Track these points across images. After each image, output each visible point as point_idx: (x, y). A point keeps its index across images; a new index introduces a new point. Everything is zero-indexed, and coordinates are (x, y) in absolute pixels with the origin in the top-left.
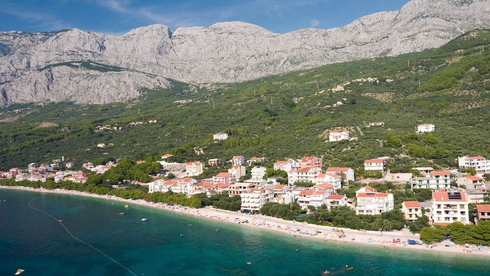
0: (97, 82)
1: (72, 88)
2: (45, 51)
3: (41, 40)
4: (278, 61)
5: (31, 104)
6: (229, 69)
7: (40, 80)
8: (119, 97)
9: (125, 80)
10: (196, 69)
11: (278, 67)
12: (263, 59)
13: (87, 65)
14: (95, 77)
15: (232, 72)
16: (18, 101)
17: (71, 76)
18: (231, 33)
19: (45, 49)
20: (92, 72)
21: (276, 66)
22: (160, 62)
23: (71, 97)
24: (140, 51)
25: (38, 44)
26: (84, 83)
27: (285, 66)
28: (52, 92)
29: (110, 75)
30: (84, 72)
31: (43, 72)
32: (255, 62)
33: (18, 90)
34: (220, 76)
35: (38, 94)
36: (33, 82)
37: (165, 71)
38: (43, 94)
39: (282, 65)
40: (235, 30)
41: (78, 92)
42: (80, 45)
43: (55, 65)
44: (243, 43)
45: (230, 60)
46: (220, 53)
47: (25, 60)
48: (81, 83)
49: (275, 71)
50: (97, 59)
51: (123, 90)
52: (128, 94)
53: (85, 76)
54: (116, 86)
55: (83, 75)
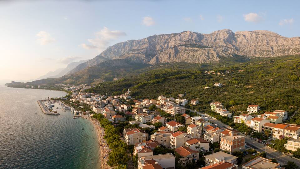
0: (198, 53)
1: (186, 56)
2: (175, 41)
3: (173, 36)
4: (289, 49)
5: (168, 63)
6: (264, 51)
7: (172, 52)
8: (209, 60)
9: (212, 52)
10: (246, 50)
11: (290, 52)
12: (281, 48)
13: (193, 46)
14: (197, 51)
15: (265, 52)
16: (162, 62)
17: (185, 50)
18: (264, 35)
19: (175, 40)
20: (196, 49)
21: (288, 52)
22: (228, 45)
23: (185, 60)
24: (218, 40)
25: (172, 38)
26: (191, 53)
27: (293, 52)
28: (177, 58)
29: (205, 49)
30: (192, 49)
31: (173, 49)
32: (277, 49)
33: (162, 57)
34: (259, 54)
35: (171, 59)
36: (169, 53)
37: (230, 50)
38: (173, 59)
39: (291, 51)
40: (265, 34)
41: (188, 58)
42: (190, 38)
43: (178, 46)
44: (270, 40)
45: (264, 47)
46: (258, 43)
47: (166, 45)
48: (190, 54)
49: (288, 53)
50: (198, 43)
51: (211, 57)
52: (213, 59)
53: (192, 50)
54: (207, 55)
55: (191, 50)
